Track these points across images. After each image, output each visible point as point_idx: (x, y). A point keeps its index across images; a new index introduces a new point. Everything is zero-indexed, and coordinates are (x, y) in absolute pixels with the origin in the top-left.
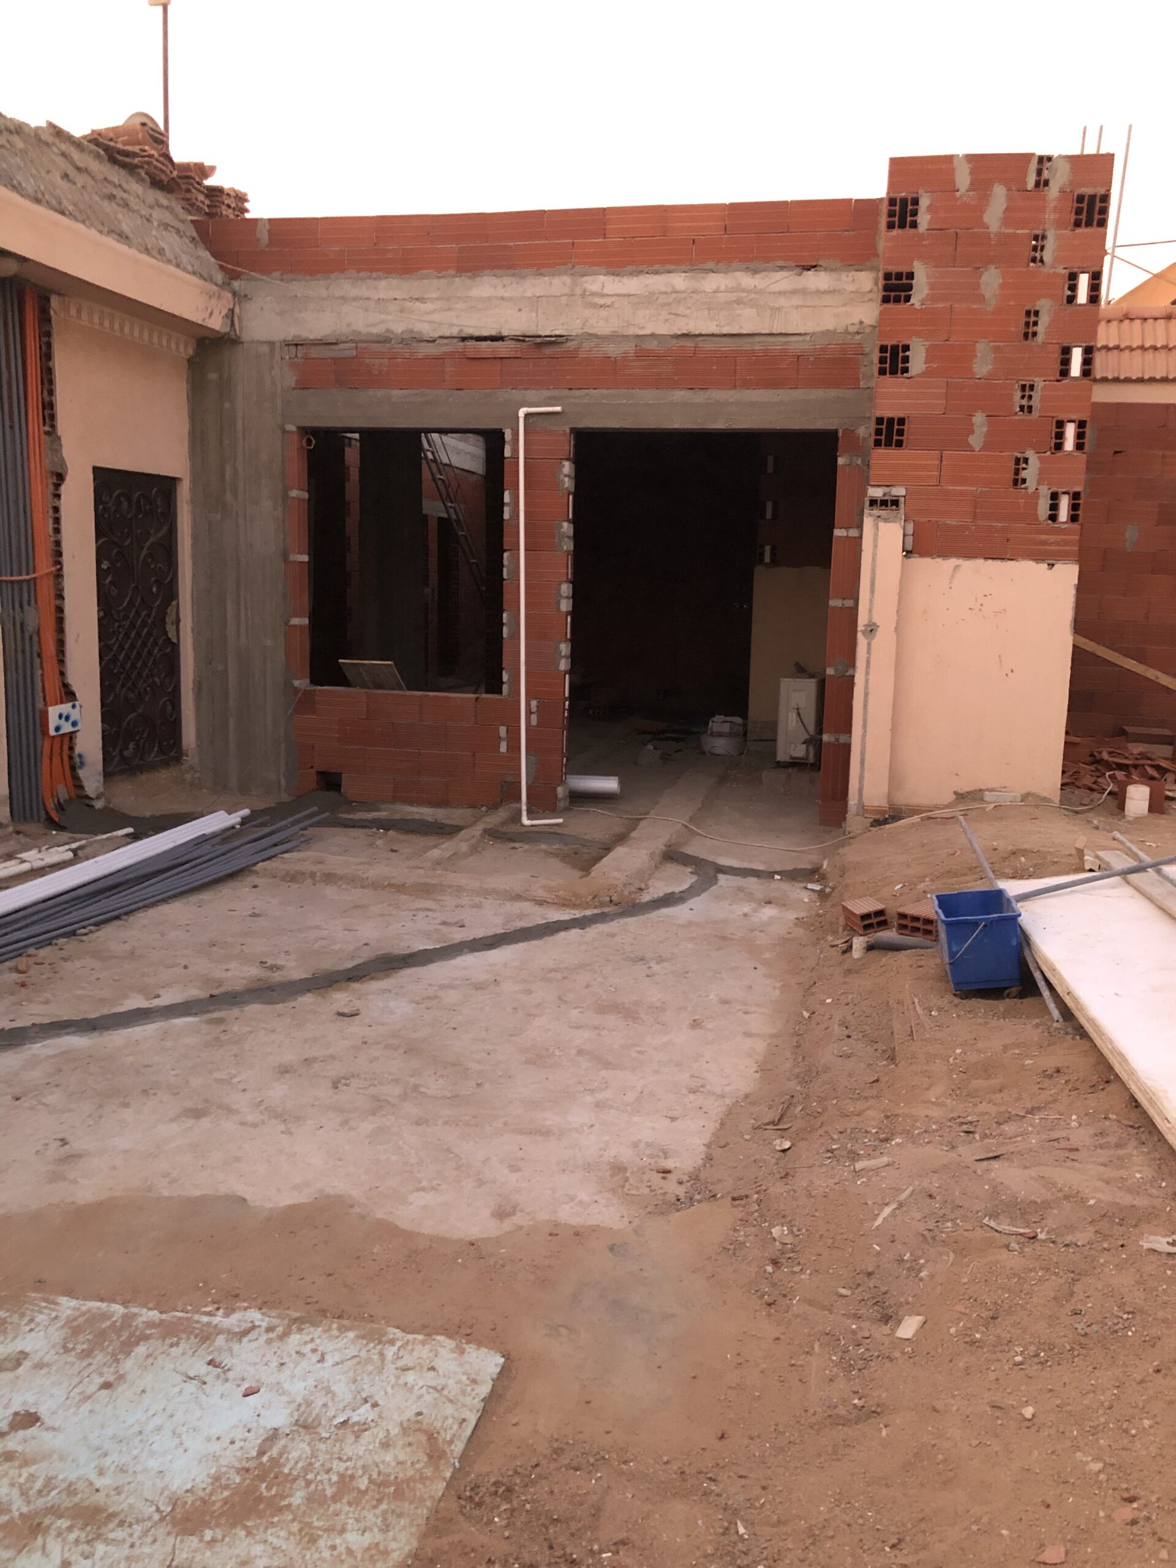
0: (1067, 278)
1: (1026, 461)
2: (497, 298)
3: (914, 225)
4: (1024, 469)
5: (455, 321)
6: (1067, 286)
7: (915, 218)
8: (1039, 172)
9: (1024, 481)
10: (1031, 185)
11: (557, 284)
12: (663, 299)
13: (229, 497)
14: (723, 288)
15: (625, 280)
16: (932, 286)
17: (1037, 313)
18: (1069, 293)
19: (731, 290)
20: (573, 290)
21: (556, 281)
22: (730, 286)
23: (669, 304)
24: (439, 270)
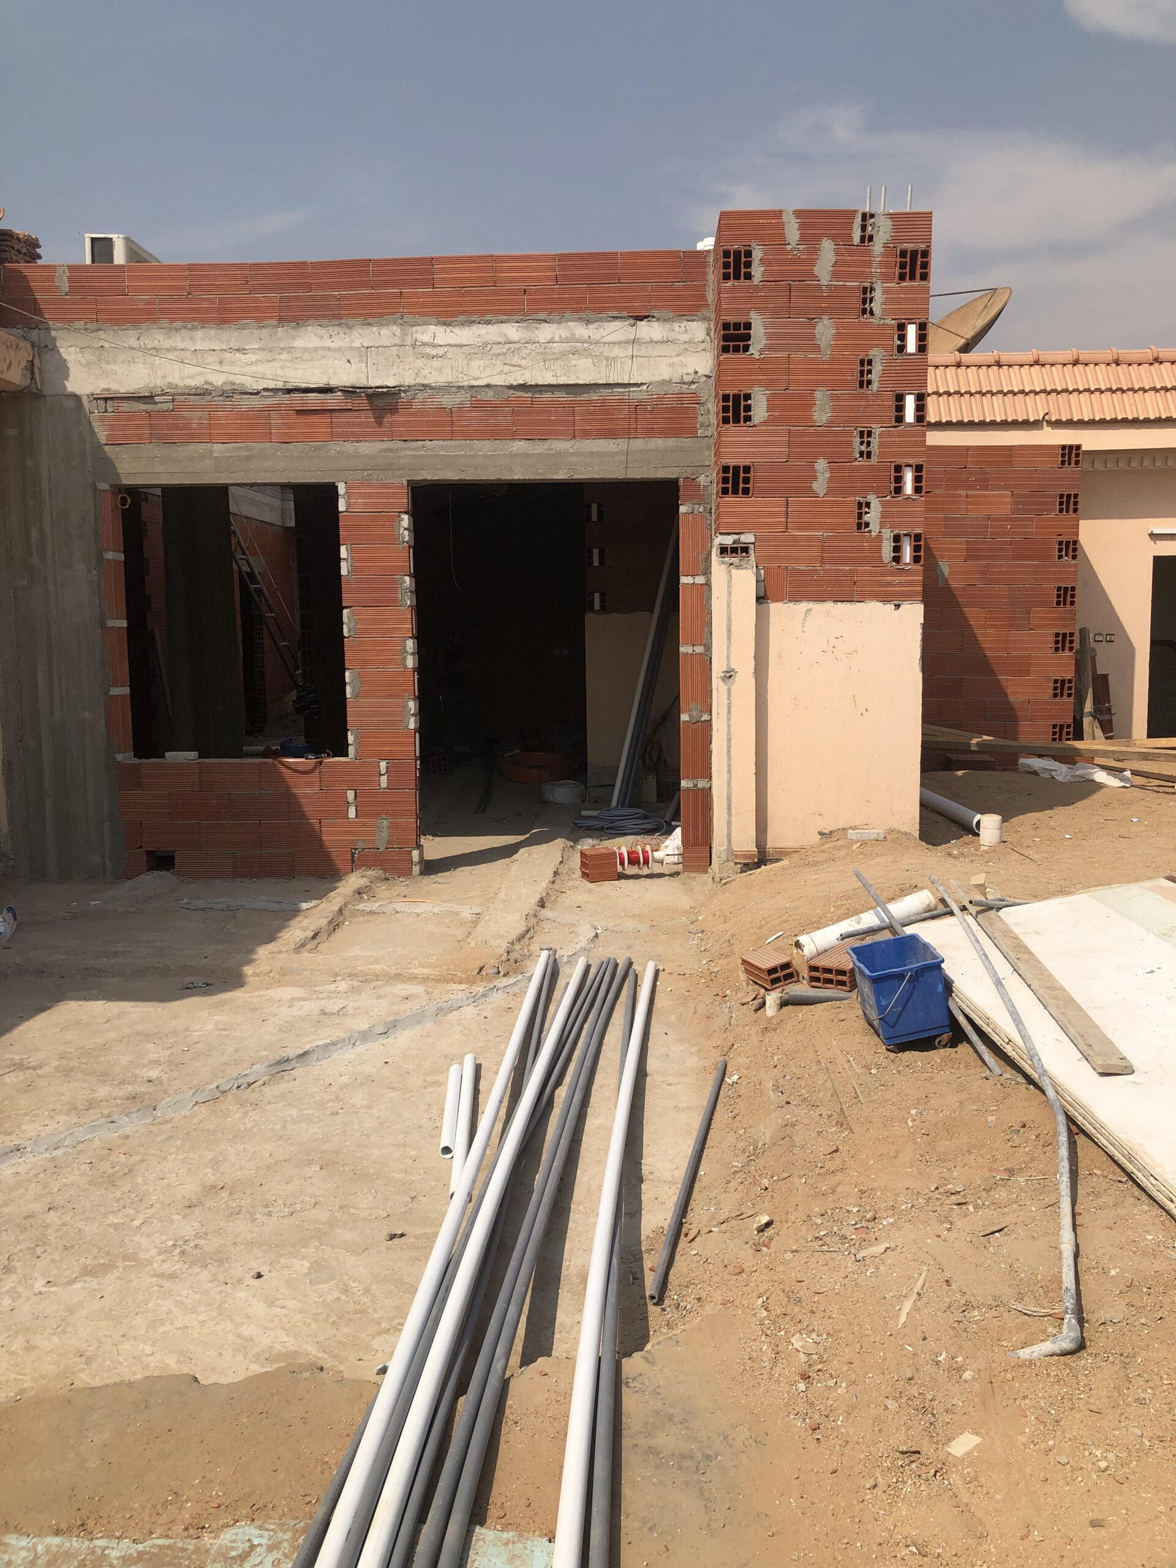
0: (896, 329)
1: (868, 505)
2: (323, 348)
3: (748, 276)
4: (867, 513)
5: (280, 372)
6: (896, 337)
7: (749, 270)
8: (864, 228)
9: (867, 525)
10: (856, 239)
11: (386, 334)
12: (496, 349)
13: (35, 560)
14: (557, 339)
15: (457, 330)
16: (770, 337)
17: (870, 362)
18: (899, 342)
19: (566, 341)
20: (403, 340)
21: (385, 331)
22: (563, 336)
23: (504, 354)
24: (259, 320)
